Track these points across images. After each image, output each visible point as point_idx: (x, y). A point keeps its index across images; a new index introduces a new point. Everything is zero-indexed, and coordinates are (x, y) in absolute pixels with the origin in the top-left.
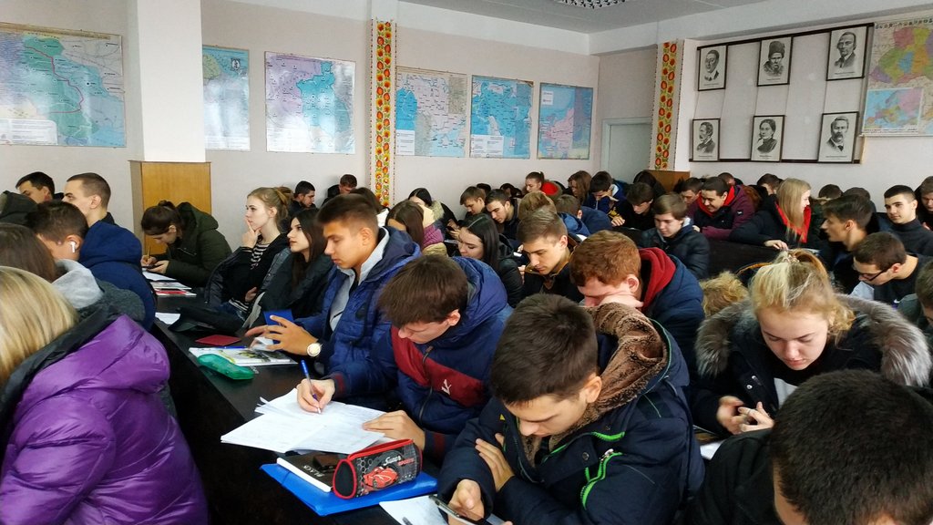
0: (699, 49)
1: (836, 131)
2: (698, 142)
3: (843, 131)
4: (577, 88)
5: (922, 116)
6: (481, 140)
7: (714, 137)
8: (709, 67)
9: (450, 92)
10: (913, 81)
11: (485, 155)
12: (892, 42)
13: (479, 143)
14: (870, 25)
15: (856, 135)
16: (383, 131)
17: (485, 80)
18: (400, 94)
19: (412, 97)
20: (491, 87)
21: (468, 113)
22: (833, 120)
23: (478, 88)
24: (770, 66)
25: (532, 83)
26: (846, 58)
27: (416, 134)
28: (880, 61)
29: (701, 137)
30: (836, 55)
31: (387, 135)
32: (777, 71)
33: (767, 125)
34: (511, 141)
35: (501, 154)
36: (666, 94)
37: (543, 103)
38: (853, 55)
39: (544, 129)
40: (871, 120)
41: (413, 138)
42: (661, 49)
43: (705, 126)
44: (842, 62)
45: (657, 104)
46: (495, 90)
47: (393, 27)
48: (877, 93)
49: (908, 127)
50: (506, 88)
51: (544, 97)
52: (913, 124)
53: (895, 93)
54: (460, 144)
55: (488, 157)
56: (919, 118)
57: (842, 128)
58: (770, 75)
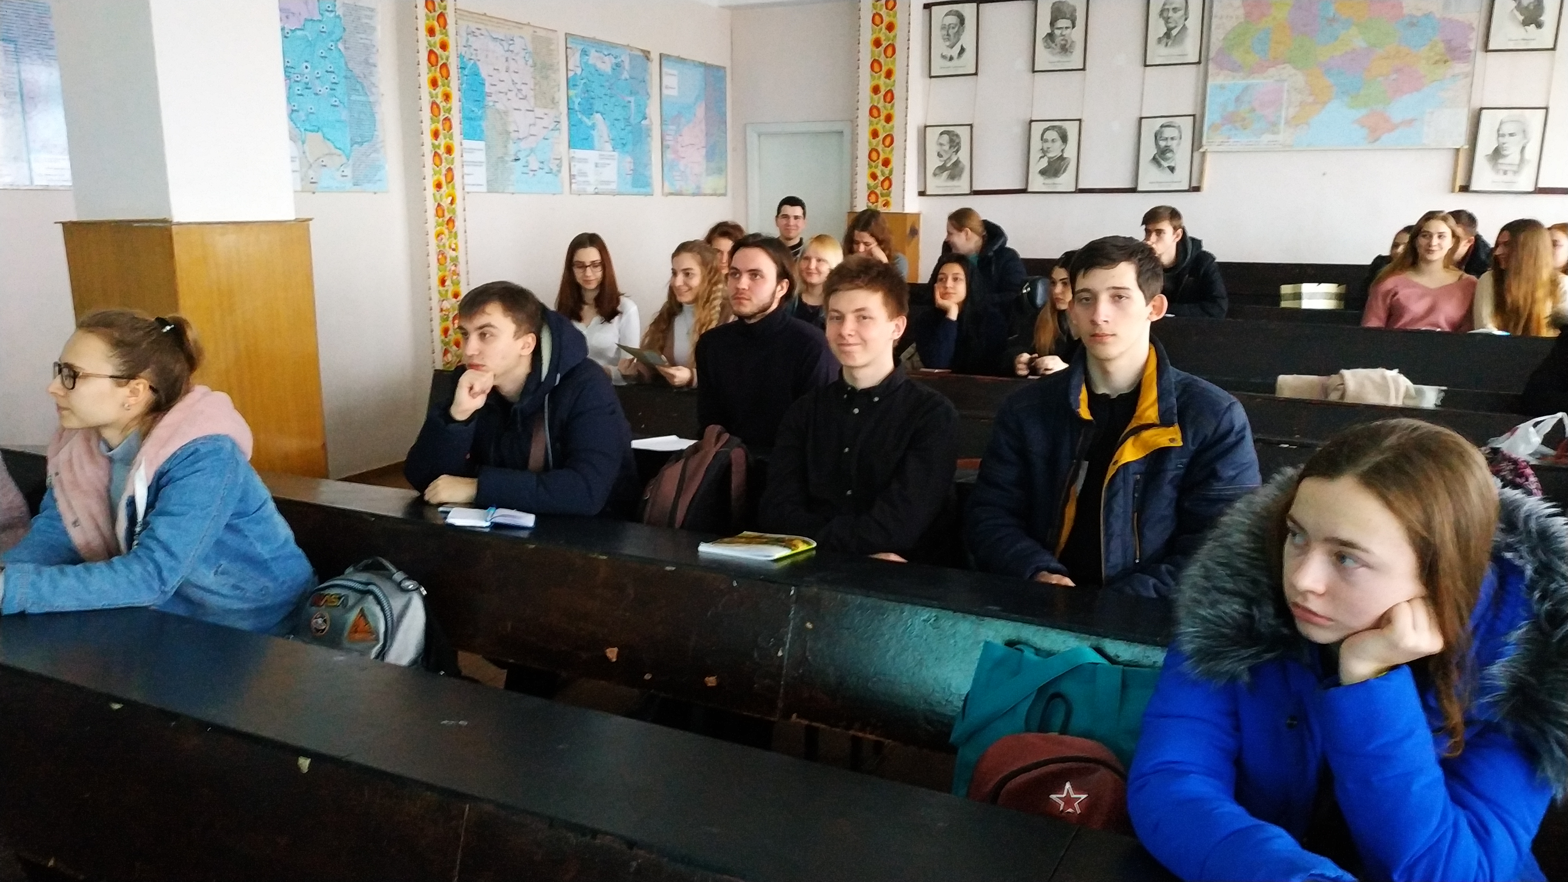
0: (928, 6)
1: (1162, 144)
2: (934, 162)
3: (1173, 144)
5: (1287, 123)
6: (585, 161)
7: (963, 155)
8: (947, 38)
9: (534, 65)
10: (1272, 71)
11: (591, 189)
12: (1241, 12)
13: (582, 166)
15: (1194, 150)
16: (442, 142)
17: (585, 44)
19: (476, 73)
20: (594, 58)
21: (563, 107)
22: (1157, 128)
23: (575, 60)
24: (1053, 41)
25: (649, 54)
26: (1174, 32)
27: (488, 148)
28: (1225, 39)
29: (939, 155)
31: (449, 150)
32: (1065, 49)
33: (1052, 135)
34: (628, 162)
35: (613, 186)
36: (882, 82)
37: (665, 91)
38: (1184, 28)
39: (669, 140)
40: (1214, 127)
41: (481, 156)
42: (868, 1)
43: (946, 138)
44: (1168, 38)
45: (866, 99)
46: (599, 65)
48: (1222, 87)
49: (1267, 138)
50: (614, 61)
51: (666, 80)
52: (1274, 133)
53: (1246, 88)
54: (555, 169)
55: (596, 194)
56: (1282, 126)
57: (1172, 139)
58: (1053, 54)
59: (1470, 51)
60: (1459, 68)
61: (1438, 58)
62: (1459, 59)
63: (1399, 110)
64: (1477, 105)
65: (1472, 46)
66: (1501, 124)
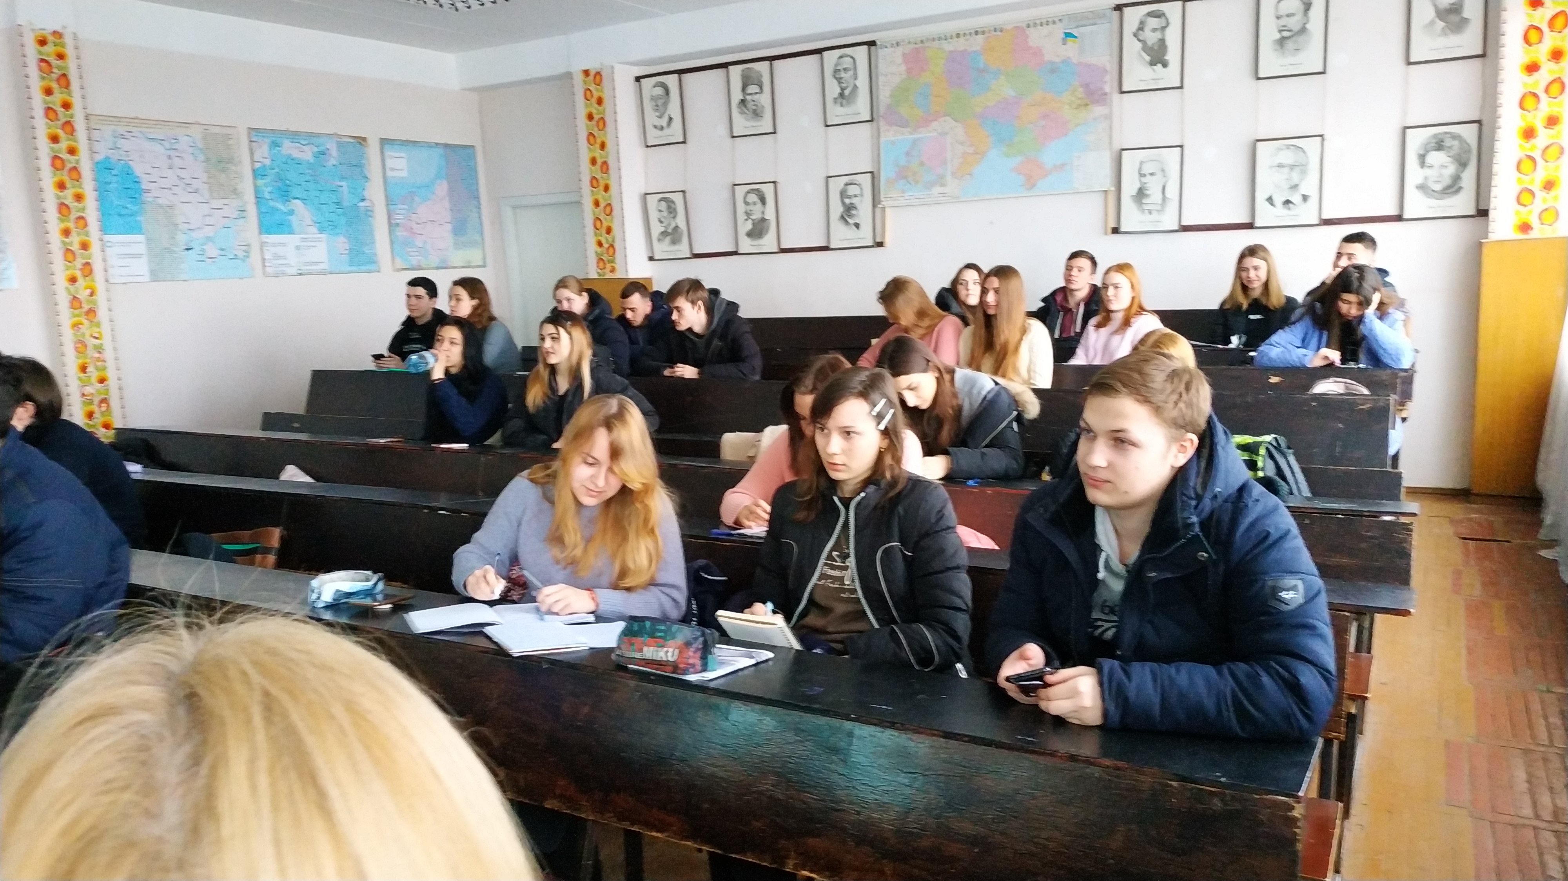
0: (638, 79)
1: (847, 201)
2: (657, 229)
3: (856, 201)
4: (446, 145)
5: (953, 174)
6: (282, 244)
7: (681, 221)
8: (656, 108)
9: (207, 160)
10: (935, 124)
11: (294, 271)
12: (903, 68)
13: (279, 250)
14: (872, 43)
15: (874, 206)
16: (75, 241)
17: (276, 138)
18: (103, 167)
19: (128, 172)
20: (288, 148)
21: (249, 197)
22: (842, 186)
23: (263, 152)
24: (745, 106)
25: (364, 139)
26: (847, 92)
27: (149, 240)
28: (891, 96)
29: (661, 222)
30: (833, 89)
31: (85, 246)
32: (757, 114)
33: (753, 198)
34: (342, 243)
35: (324, 266)
36: (598, 153)
37: (390, 174)
38: (855, 87)
39: (399, 218)
40: (890, 183)
41: (142, 249)
42: (579, 78)
43: (663, 203)
44: (843, 98)
45: (586, 171)
46: (296, 154)
47: (68, 40)
48: (893, 143)
49: (937, 190)
50: (316, 149)
51: (390, 163)
52: (943, 185)
53: (915, 142)
54: (241, 254)
55: (301, 274)
56: (949, 177)
57: (856, 196)
58: (747, 120)
59: (1106, 94)
60: (1099, 110)
61: (1079, 102)
62: (1097, 102)
63: (1050, 155)
64: (1117, 146)
65: (1107, 89)
66: (1142, 163)
